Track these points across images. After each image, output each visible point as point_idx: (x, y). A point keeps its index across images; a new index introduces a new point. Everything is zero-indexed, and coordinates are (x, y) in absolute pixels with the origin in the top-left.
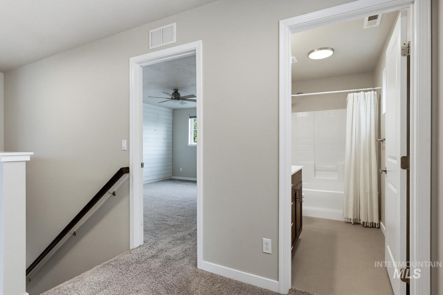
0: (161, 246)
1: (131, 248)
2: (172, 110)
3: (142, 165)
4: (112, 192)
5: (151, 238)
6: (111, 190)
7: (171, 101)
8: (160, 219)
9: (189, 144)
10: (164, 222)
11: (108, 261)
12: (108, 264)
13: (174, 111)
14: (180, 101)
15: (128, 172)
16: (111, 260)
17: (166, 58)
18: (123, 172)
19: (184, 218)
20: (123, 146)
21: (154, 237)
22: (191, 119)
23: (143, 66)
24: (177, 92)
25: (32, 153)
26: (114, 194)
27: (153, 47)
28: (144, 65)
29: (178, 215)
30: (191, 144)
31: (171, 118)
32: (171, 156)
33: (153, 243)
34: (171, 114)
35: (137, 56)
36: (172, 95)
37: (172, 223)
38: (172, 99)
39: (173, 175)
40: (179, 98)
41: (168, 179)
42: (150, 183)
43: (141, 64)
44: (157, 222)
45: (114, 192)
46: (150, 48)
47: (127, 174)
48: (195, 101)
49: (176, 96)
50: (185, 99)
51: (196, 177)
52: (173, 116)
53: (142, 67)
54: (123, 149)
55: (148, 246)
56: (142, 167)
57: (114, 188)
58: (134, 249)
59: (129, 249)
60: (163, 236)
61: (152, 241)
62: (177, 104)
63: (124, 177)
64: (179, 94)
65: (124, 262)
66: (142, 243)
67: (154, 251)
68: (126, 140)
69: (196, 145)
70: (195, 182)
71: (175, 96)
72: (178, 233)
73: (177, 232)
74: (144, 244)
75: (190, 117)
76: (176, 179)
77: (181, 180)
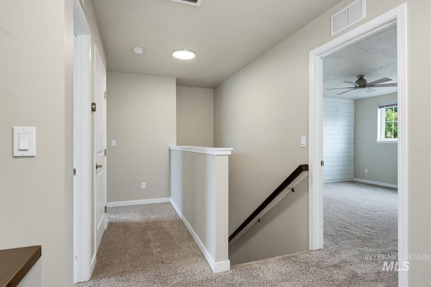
0: (344, 256)
1: (310, 249)
2: (354, 101)
3: (322, 163)
4: (291, 188)
5: (332, 244)
6: (291, 186)
7: (354, 90)
8: (341, 225)
9: (379, 139)
10: (347, 230)
11: (288, 254)
12: (288, 257)
13: (357, 102)
14: (367, 89)
15: (307, 170)
16: (291, 255)
17: (351, 41)
18: (302, 169)
19: (374, 231)
20: (302, 143)
21: (335, 244)
22: (380, 109)
23: (323, 57)
24: (362, 78)
25: (232, 149)
26: (293, 190)
27: (336, 33)
28: (324, 55)
29: (365, 226)
30: (380, 140)
31: (353, 111)
32: (353, 154)
33: (334, 250)
34: (353, 106)
35: (318, 47)
36: (356, 83)
37: (357, 234)
38: (356, 87)
39: (355, 177)
40: (364, 85)
41: (349, 181)
42: (327, 183)
43: (321, 56)
44: (337, 228)
45: (293, 188)
46: (332, 34)
47: (307, 172)
48: (395, 85)
49: (361, 83)
50: (373, 86)
51: (397, 184)
52: (355, 108)
53: (322, 59)
54: (302, 146)
55: (328, 253)
56: (321, 166)
57: (294, 184)
58: (312, 251)
59: (308, 249)
60: (346, 245)
61: (333, 247)
62: (362, 93)
63: (303, 175)
64: (365, 80)
65: (304, 261)
66: (322, 247)
67: (336, 261)
68: (305, 137)
69: (397, 141)
70: (395, 190)
71: (359, 84)
72: (366, 247)
73: (364, 246)
74: (324, 249)
75: (380, 107)
76: (359, 182)
77: (368, 183)
